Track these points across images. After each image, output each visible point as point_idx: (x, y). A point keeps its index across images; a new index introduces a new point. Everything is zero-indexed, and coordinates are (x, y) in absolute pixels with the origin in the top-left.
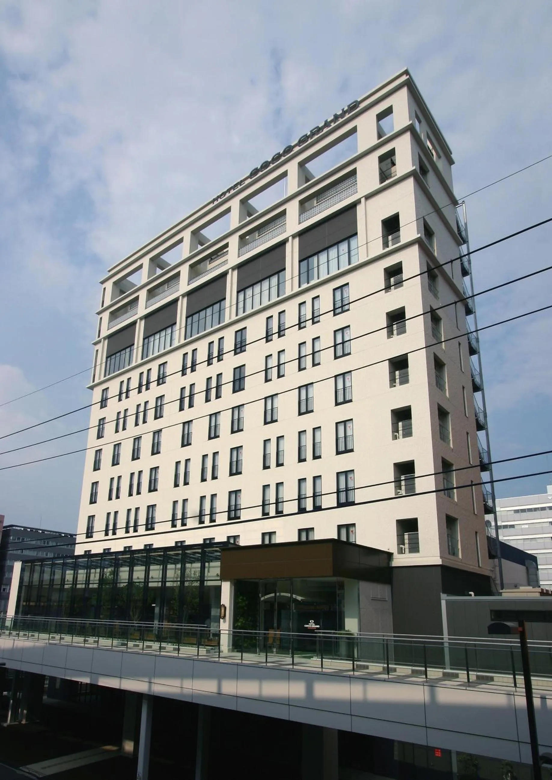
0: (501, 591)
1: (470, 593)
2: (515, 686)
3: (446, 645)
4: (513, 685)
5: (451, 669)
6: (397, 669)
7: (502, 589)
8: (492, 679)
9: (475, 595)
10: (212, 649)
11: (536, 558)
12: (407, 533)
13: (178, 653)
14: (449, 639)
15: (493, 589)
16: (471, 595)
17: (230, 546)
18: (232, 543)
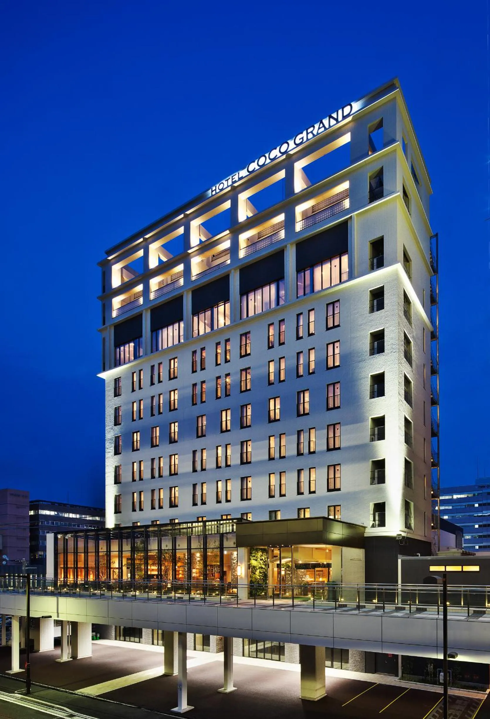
0: (437, 553)
1: (417, 554)
2: (438, 614)
3: (400, 590)
4: (437, 613)
5: (402, 604)
6: (366, 606)
7: (438, 551)
8: (425, 610)
9: (421, 556)
10: (232, 598)
11: (462, 529)
12: (377, 513)
13: (205, 602)
14: (402, 586)
15: (433, 550)
16: (418, 556)
17: (244, 521)
18: (245, 519)
